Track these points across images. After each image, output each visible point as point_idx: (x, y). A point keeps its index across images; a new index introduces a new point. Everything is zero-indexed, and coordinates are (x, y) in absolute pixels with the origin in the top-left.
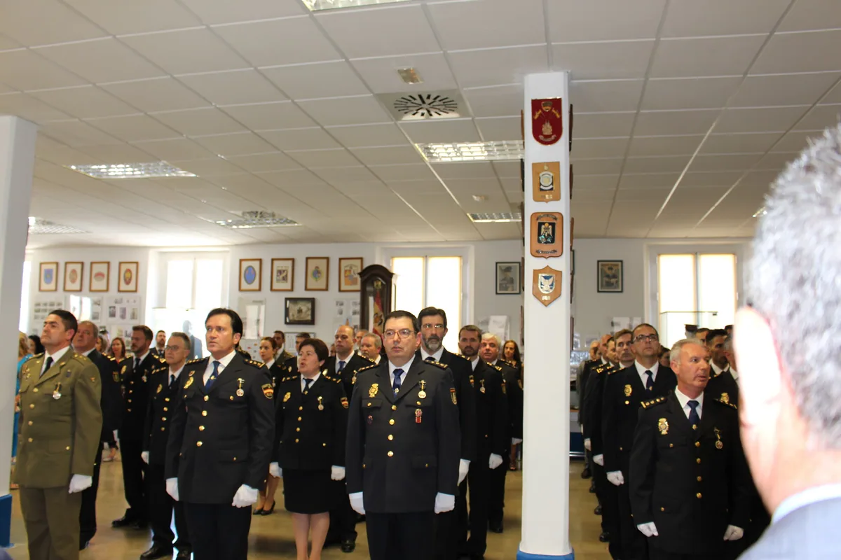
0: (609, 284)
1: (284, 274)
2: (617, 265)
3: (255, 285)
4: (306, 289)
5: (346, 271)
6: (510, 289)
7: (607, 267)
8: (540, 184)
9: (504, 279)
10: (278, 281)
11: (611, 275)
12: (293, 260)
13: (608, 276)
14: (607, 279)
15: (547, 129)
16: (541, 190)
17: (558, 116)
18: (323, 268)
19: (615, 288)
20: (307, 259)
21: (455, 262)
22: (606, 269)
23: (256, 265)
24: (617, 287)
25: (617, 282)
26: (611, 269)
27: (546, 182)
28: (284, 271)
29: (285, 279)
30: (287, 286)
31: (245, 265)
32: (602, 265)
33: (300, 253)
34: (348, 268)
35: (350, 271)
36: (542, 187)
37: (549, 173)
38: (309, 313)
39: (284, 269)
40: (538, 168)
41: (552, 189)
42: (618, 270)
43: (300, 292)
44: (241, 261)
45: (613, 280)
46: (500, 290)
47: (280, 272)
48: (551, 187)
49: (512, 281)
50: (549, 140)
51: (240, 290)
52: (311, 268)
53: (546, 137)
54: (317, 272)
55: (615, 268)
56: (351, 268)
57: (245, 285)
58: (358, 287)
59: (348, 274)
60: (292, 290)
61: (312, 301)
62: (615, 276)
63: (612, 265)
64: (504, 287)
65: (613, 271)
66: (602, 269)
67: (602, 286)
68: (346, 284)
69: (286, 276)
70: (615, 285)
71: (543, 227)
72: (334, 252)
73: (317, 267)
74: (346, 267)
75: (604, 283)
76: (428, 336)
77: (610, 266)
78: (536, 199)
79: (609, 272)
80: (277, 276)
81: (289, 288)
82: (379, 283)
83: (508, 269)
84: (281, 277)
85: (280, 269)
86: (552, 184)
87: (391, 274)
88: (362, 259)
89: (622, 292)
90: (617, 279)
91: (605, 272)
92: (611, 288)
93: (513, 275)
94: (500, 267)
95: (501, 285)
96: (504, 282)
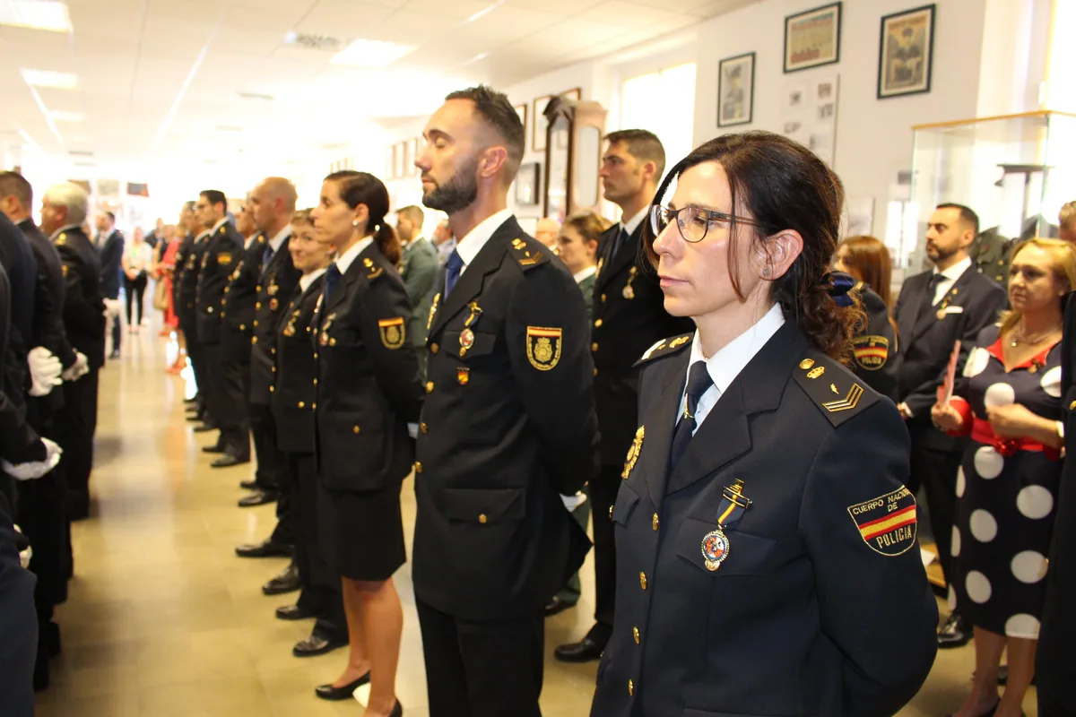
0: (903, 75)
2: (924, 18)
6: (737, 114)
7: (901, 29)
9: (730, 95)
11: (907, 48)
13: (901, 54)
14: (897, 62)
19: (915, 83)
22: (897, 35)
24: (918, 80)
25: (919, 65)
26: (908, 31)
32: (893, 26)
42: (923, 31)
45: (911, 63)
46: (725, 118)
49: (740, 98)
55: (915, 28)
63: (910, 22)
64: (729, 114)
65: (913, 39)
66: (890, 38)
67: (887, 81)
70: (914, 73)
75: (893, 74)
77: (906, 25)
79: (904, 43)
83: (736, 72)
87: (573, 110)
88: (579, 91)
89: (928, 90)
90: (918, 59)
91: (897, 43)
92: (907, 82)
93: (743, 83)
94: (726, 71)
95: (726, 106)
96: (731, 100)
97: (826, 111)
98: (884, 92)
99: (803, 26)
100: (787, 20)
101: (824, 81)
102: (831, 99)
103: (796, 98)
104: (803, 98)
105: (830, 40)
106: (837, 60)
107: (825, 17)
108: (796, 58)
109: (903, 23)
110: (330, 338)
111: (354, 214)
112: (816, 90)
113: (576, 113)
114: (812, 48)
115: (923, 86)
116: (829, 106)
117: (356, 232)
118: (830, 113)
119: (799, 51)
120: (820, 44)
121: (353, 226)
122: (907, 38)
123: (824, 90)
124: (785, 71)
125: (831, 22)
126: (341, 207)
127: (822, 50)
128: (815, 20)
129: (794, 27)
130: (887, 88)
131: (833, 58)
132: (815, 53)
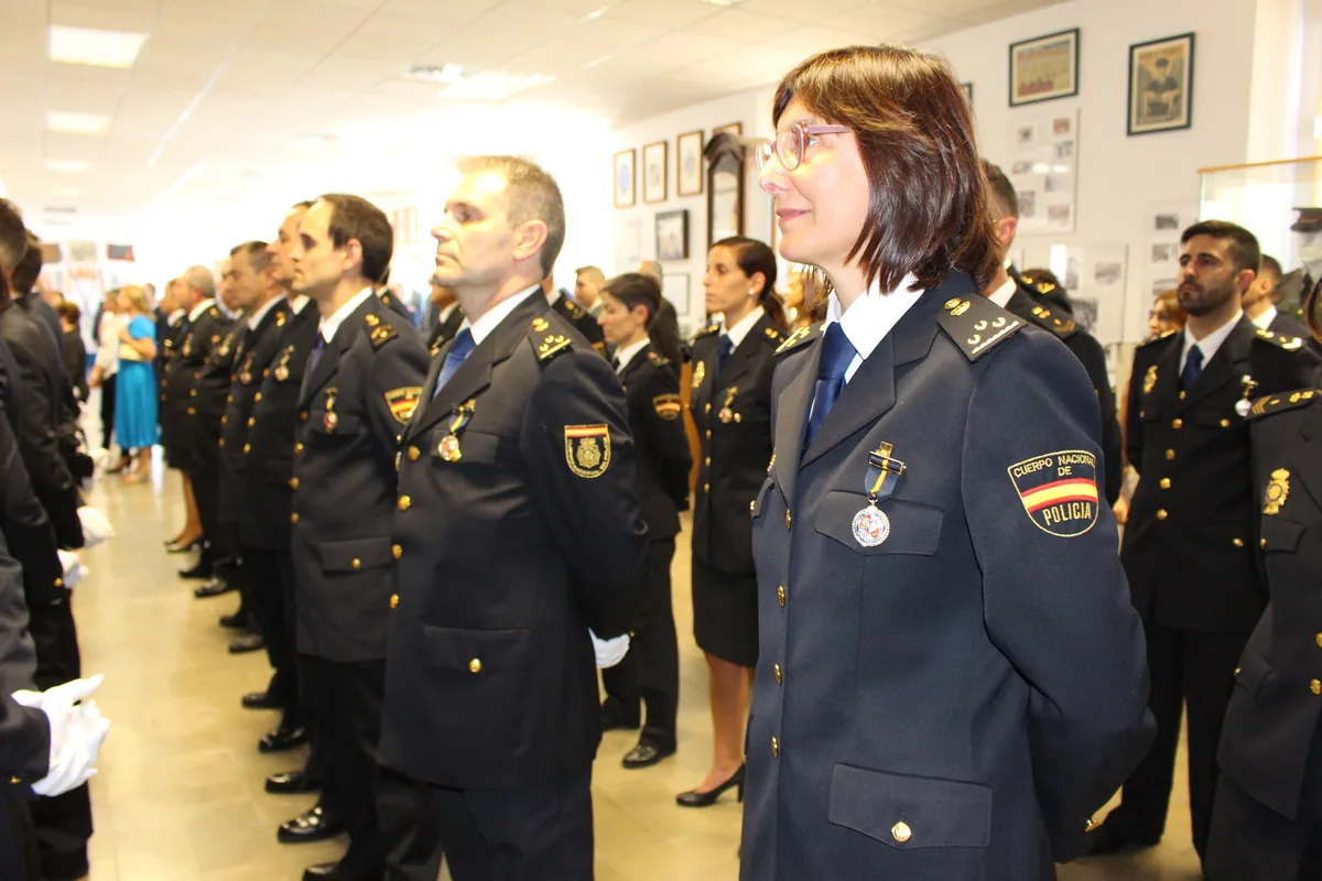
0: (1158, 110)
1: (657, 172)
2: (1181, 48)
3: (630, 195)
4: (679, 193)
7: (1154, 58)
10: (650, 184)
11: (1162, 80)
12: (664, 143)
13: (1155, 87)
14: (1151, 95)
18: (696, 153)
19: (1171, 119)
20: (679, 138)
22: (1149, 66)
23: (629, 161)
24: (1177, 114)
25: (1177, 99)
26: (1162, 63)
28: (656, 166)
29: (658, 179)
30: (661, 191)
31: (619, 163)
32: (1143, 57)
33: (670, 129)
38: (682, 236)
39: (655, 162)
42: (1181, 62)
43: (673, 200)
44: (615, 156)
45: (1167, 97)
47: (652, 168)
51: (616, 206)
52: (683, 155)
54: (690, 162)
55: (1171, 58)
57: (619, 199)
60: (665, 197)
61: (686, 215)
62: (1172, 84)
63: (1164, 51)
65: (1168, 70)
66: (1141, 69)
67: (1139, 115)
69: (659, 174)
70: (1171, 108)
73: (689, 152)
75: (1145, 109)
77: (1161, 56)
79: (1158, 75)
80: (650, 175)
81: (662, 195)
84: (654, 176)
85: (652, 162)
87: (744, 149)
88: (739, 125)
89: (1188, 126)
90: (1176, 92)
91: (1148, 75)
92: (1162, 118)
97: (1063, 150)
98: (1135, 128)
99: (1031, 54)
100: (1011, 47)
101: (1062, 115)
102: (1070, 136)
103: (1026, 134)
104: (1035, 134)
105: (1067, 70)
106: (1076, 93)
107: (1058, 45)
108: (1024, 90)
109: (1157, 52)
110: (733, 413)
111: (750, 282)
112: (1050, 127)
113: (748, 153)
114: (1044, 79)
115: (1182, 121)
116: (1069, 144)
117: (750, 302)
118: (1068, 153)
119: (1027, 82)
120: (1054, 75)
121: (748, 296)
122: (1161, 70)
123: (1061, 125)
124: (1012, 104)
125: (1067, 51)
126: (737, 275)
127: (1057, 81)
128: (1047, 47)
129: (1021, 55)
130: (1138, 123)
131: (1071, 89)
132: (1048, 85)
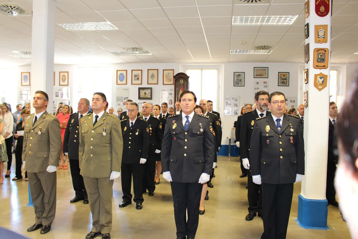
0: (283, 83)
1: (138, 77)
2: (287, 74)
3: (124, 82)
4: (148, 84)
5: (166, 75)
6: (240, 84)
8: (319, 35)
9: (237, 80)
10: (135, 80)
11: (284, 78)
12: (142, 70)
13: (282, 79)
14: (282, 80)
15: (322, 9)
16: (319, 38)
17: (328, 3)
18: (156, 75)
19: (286, 84)
20: (148, 70)
21: (215, 71)
22: (282, 76)
23: (124, 73)
25: (286, 82)
26: (284, 76)
27: (321, 34)
28: (137, 75)
29: (138, 79)
30: (139, 82)
31: (119, 73)
32: (280, 74)
33: (145, 67)
34: (167, 74)
35: (168, 75)
36: (319, 36)
37: (323, 30)
38: (150, 94)
39: (137, 74)
40: (317, 28)
41: (324, 37)
43: (145, 85)
44: (117, 71)
45: (285, 81)
46: (236, 84)
47: (136, 76)
48: (324, 36)
49: (241, 81)
50: (323, 14)
51: (117, 84)
52: (150, 74)
53: (322, 13)
54: (153, 76)
55: (286, 75)
56: (168, 74)
57: (119, 82)
58: (172, 83)
59: (167, 76)
60: (141, 84)
61: (151, 89)
62: (286, 79)
63: (284, 74)
66: (280, 76)
67: (280, 83)
68: (166, 81)
69: (139, 78)
71: (320, 55)
72: (161, 67)
73: (153, 74)
74: (166, 74)
75: (281, 82)
76: (262, 104)
78: (316, 42)
79: (283, 77)
80: (134, 78)
81: (140, 83)
82: (182, 81)
83: (239, 75)
84: (136, 78)
85: (136, 74)
86: (324, 35)
87: (188, 77)
88: (173, 70)
89: (289, 86)
90: (286, 80)
91: (281, 77)
93: (241, 78)
94: (236, 74)
95: (236, 82)
96: (238, 81)
97: (265, 87)
98: (279, 85)
99: (258, 70)
100: (254, 68)
101: (265, 81)
102: (267, 84)
104: (259, 83)
105: (266, 74)
107: (264, 69)
108: (256, 75)
109: (283, 74)
112: (263, 82)
114: (261, 74)
116: (267, 86)
119: (258, 74)
123: (265, 83)
124: (254, 77)
125: (266, 71)
127: (264, 75)
128: (261, 69)
129: (256, 70)
131: (267, 77)
132: (262, 76)
